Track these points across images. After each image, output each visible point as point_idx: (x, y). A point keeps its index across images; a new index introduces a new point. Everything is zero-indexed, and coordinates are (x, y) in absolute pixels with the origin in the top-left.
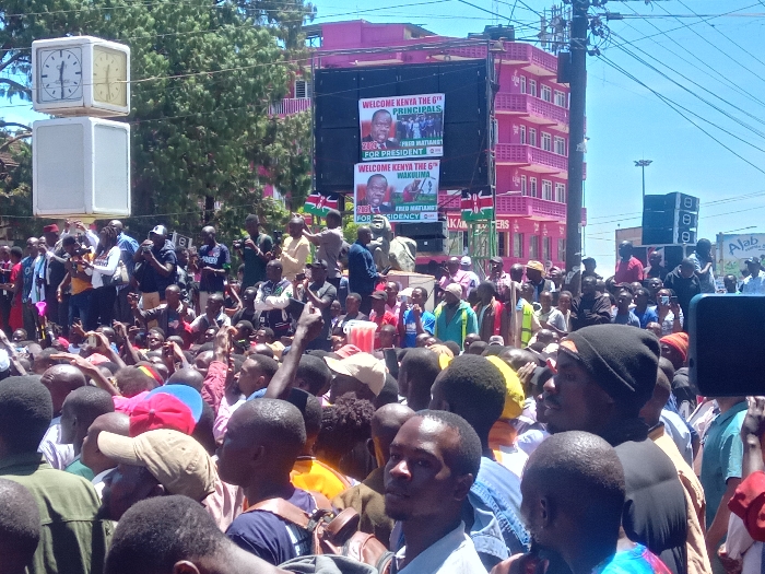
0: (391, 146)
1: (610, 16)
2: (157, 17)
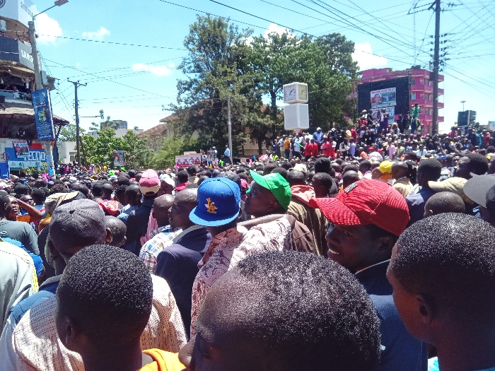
0: (380, 104)
1: (446, 59)
2: (316, 75)
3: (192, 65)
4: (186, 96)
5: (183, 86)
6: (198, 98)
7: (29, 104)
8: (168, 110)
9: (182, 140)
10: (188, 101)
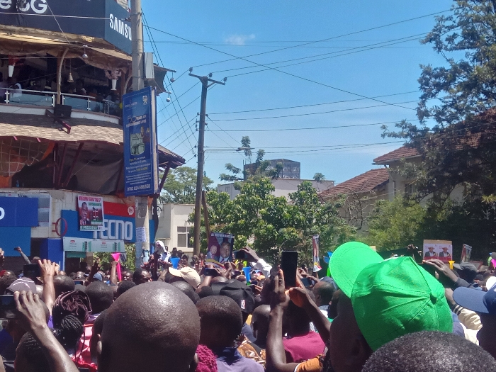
4: (440, 104)
5: (433, 79)
6: (468, 108)
7: (114, 121)
8: (394, 135)
9: (424, 205)
10: (443, 113)
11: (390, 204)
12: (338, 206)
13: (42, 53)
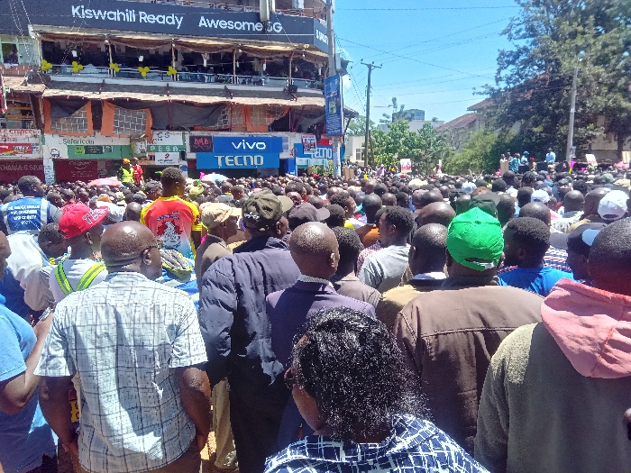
3: (523, 26)
4: (509, 73)
5: (506, 58)
6: (527, 75)
7: (320, 92)
8: (480, 93)
9: (496, 134)
10: (511, 79)
11: (476, 134)
12: (445, 136)
13: (281, 55)
